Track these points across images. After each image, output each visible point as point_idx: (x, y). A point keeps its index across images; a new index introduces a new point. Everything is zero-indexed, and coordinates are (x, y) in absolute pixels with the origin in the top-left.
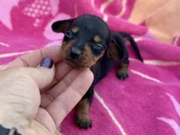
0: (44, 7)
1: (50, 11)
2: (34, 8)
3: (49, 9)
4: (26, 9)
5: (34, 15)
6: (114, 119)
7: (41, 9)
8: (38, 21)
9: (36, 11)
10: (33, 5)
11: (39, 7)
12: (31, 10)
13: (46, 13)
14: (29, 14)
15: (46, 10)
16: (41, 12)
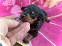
0: (10, 3)
1: (12, 4)
2: (6, 3)
3: (12, 3)
4: (3, 3)
5: (6, 6)
6: (49, 40)
7: (9, 3)
8: (8, 8)
9: (7, 4)
10: (6, 2)
11: (8, 2)
12: (5, 3)
13: (11, 5)
14: (4, 5)
15: (10, 4)
16: (9, 4)
